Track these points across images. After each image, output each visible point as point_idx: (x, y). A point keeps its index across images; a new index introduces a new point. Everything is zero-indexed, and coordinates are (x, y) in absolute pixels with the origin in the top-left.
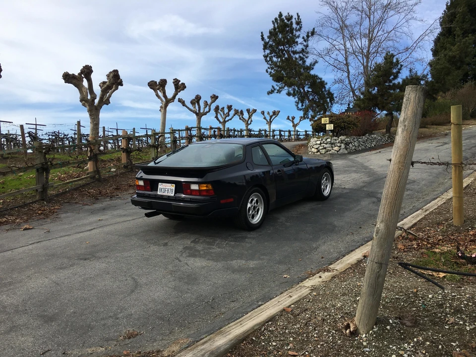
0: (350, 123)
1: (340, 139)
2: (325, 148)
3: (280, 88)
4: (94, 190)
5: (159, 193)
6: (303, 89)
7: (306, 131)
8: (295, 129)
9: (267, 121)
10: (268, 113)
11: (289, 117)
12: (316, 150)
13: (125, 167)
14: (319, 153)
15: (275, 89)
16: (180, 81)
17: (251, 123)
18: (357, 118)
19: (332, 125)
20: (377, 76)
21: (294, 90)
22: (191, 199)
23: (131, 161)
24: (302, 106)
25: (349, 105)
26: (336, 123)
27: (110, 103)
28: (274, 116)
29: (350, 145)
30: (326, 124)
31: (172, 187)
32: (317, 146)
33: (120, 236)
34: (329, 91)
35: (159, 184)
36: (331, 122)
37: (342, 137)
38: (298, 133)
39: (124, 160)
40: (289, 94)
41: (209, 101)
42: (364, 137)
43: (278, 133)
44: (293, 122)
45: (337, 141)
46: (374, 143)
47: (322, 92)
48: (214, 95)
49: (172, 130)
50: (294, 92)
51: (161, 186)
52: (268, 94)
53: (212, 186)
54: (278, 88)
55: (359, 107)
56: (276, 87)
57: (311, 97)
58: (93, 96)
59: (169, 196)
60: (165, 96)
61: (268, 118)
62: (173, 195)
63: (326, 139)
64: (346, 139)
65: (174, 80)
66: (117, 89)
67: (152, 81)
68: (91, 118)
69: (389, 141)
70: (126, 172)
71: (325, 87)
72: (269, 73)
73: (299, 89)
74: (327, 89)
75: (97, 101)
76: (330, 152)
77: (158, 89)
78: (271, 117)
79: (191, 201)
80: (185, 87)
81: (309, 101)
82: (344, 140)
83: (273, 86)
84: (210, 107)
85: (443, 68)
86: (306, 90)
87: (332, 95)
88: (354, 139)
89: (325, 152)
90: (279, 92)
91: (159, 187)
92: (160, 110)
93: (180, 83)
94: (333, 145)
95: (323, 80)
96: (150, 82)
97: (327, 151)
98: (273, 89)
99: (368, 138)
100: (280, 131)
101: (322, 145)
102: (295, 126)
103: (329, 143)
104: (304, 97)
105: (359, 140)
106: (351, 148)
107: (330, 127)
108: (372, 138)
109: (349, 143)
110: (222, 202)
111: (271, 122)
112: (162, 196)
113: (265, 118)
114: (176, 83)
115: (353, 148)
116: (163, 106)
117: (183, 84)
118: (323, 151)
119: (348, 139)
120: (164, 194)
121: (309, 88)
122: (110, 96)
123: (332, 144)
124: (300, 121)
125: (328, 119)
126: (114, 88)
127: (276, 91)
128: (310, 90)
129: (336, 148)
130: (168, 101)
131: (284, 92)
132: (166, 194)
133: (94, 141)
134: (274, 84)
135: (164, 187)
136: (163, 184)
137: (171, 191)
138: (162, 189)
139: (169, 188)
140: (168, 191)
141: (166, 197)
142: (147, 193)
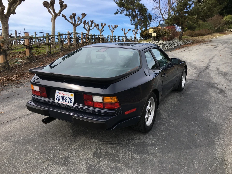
0: (165, 33)
1: (159, 43)
3: (122, 11)
4: (4, 77)
5: (56, 101)
6: (135, 12)
7: (131, 37)
8: (125, 36)
9: (111, 31)
10: (112, 26)
11: (122, 29)
13: (29, 58)
15: (119, 12)
16: (63, 2)
17: (103, 32)
18: (169, 30)
19: (156, 34)
20: (180, 6)
21: (129, 12)
22: (93, 111)
23: (32, 55)
24: (134, 22)
25: (160, 22)
26: (158, 33)
27: (16, 13)
28: (115, 28)
29: (165, 46)
30: (152, 33)
31: (72, 96)
33: (16, 143)
34: (149, 14)
35: (57, 91)
36: (155, 32)
37: (161, 41)
38: (127, 38)
39: (27, 54)
40: (126, 15)
41: (81, 17)
42: (172, 41)
43: (117, 37)
44: (124, 32)
45: (158, 44)
46: (176, 45)
47: (146, 14)
48: (84, 14)
49: (60, 34)
50: (129, 14)
51: (58, 94)
52: (115, 14)
53: (118, 98)
54: (120, 11)
55: (169, 24)
56: (119, 10)
57: (139, 17)
58: (2, 8)
59: (67, 106)
60: (54, 12)
61: (112, 29)
62: (72, 104)
63: (152, 42)
64: (163, 43)
65: (60, 1)
66: (20, 3)
67: (45, 2)
68: (2, 24)
69: (183, 44)
70: (29, 62)
71: (147, 12)
72: (115, 1)
73: (132, 12)
74: (148, 13)
75: (6, 11)
77: (50, 7)
78: (114, 28)
79: (93, 114)
80: (67, 7)
81: (138, 19)
82: (162, 43)
83: (118, 10)
84: (81, 20)
85: (213, 3)
86: (136, 13)
87: (151, 16)
88: (167, 42)
90: (121, 13)
91: (56, 94)
92: (51, 21)
93: (64, 4)
95: (146, 7)
96: (44, 2)
98: (118, 12)
99: (174, 42)
100: (118, 37)
102: (125, 34)
104: (135, 17)
105: (170, 43)
106: (165, 48)
107: (154, 35)
108: (176, 42)
109: (165, 45)
110: (127, 113)
111: (113, 31)
112: (60, 104)
113: (110, 29)
114: (61, 3)
115: (167, 48)
116: (53, 18)
117: (65, 4)
119: (164, 43)
120: (62, 103)
121: (138, 12)
122: (15, 8)
124: (128, 31)
125: (153, 30)
126: (18, 3)
127: (120, 13)
128: (139, 13)
130: (56, 15)
131: (124, 13)
132: (64, 102)
133: (3, 40)
134: (119, 8)
135: (62, 95)
136: (60, 91)
137: (70, 100)
138: (59, 97)
139: (68, 97)
140: (67, 100)
141: (65, 107)
142: (43, 100)
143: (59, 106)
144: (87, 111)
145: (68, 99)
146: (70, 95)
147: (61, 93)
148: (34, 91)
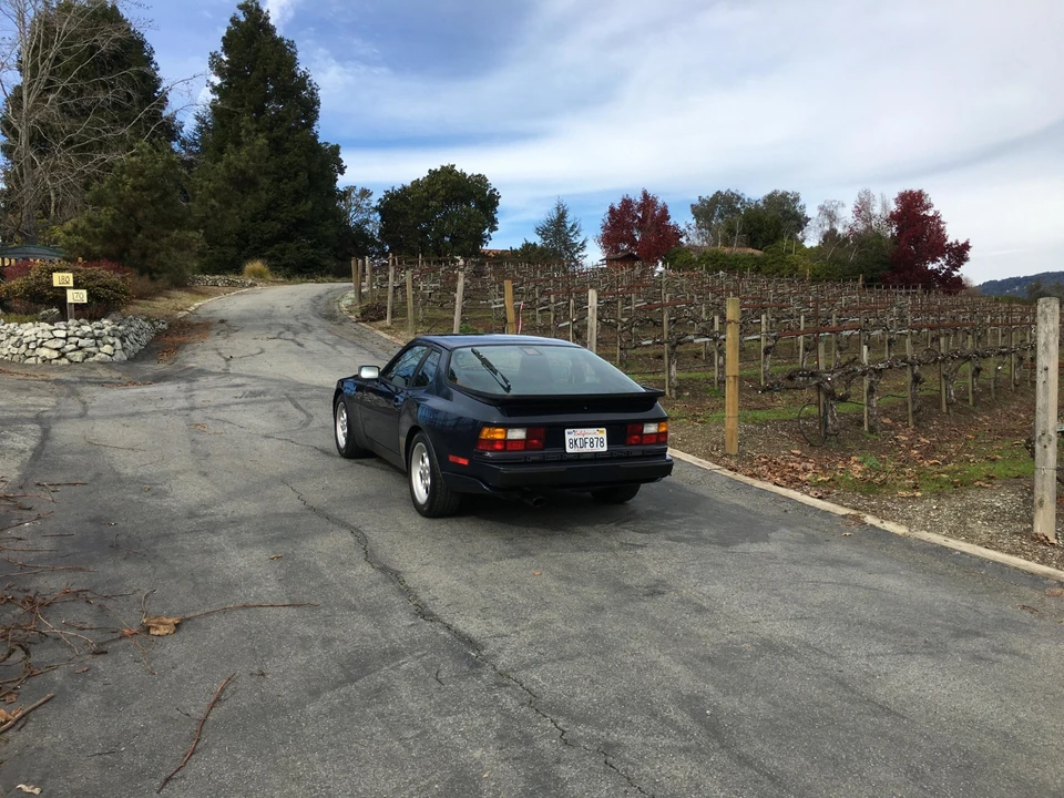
2: (81, 348)
5: (569, 450)
12: (55, 354)
14: (64, 361)
22: (643, 451)
30: (66, 288)
31: (602, 433)
32: (59, 344)
35: (567, 431)
37: (109, 323)
45: (104, 332)
51: (570, 435)
59: (595, 454)
62: (605, 449)
76: (96, 358)
89: (84, 359)
91: (568, 437)
94: (99, 342)
97: (87, 357)
101: (74, 340)
103: (90, 335)
105: (132, 329)
106: (129, 349)
107: (77, 296)
115: (132, 347)
118: (78, 356)
120: (584, 450)
123: (97, 338)
125: (70, 275)
129: (107, 349)
132: (587, 449)
135: (581, 436)
136: (576, 430)
137: (599, 442)
138: (575, 441)
139: (593, 436)
140: (592, 443)
141: (589, 456)
142: (535, 455)
143: (579, 457)
144: (634, 454)
145: (596, 440)
146: (598, 433)
147: (579, 432)
148: (505, 442)
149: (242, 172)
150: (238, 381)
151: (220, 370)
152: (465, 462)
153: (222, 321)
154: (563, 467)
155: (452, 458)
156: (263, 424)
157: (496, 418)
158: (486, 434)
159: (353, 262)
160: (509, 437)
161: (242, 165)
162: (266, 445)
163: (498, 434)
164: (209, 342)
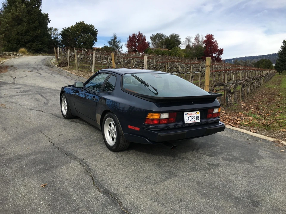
5: (186, 122)
35: (185, 113)
51: (186, 115)
59: (196, 123)
62: (199, 121)
91: (185, 116)
120: (192, 122)
132: (193, 121)
135: (190, 116)
136: (188, 113)
137: (197, 118)
138: (188, 118)
139: (195, 115)
140: (194, 118)
141: (193, 125)
142: (171, 125)
143: (190, 126)
144: (210, 122)
145: (196, 117)
146: (196, 113)
147: (189, 114)
148: (159, 120)
149: (17, 16)
150: (18, 86)
151: (11, 82)
152: (138, 129)
153: (12, 66)
154: (185, 131)
155: (130, 127)
156: (29, 104)
157: (155, 108)
158: (150, 116)
159: (55, 49)
160: (161, 118)
161: (17, 14)
162: (31, 113)
163: (156, 116)
164: (7, 73)
